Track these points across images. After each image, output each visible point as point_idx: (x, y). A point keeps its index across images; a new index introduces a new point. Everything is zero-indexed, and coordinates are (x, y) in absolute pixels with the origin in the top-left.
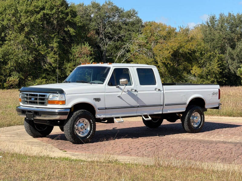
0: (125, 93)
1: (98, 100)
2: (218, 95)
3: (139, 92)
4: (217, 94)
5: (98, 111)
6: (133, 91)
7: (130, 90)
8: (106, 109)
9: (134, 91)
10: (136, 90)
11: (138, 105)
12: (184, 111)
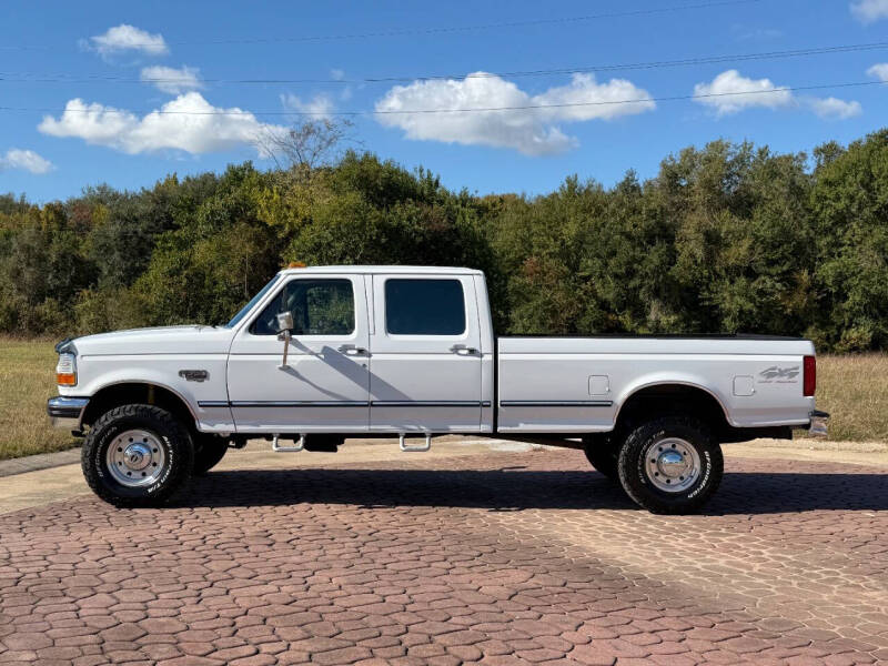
0: (314, 358)
1: (198, 376)
2: (800, 378)
3: (374, 357)
4: (792, 375)
5: (201, 409)
6: (349, 352)
7: (336, 348)
8: (230, 405)
9: (355, 352)
10: (361, 352)
11: (373, 398)
12: (610, 428)
